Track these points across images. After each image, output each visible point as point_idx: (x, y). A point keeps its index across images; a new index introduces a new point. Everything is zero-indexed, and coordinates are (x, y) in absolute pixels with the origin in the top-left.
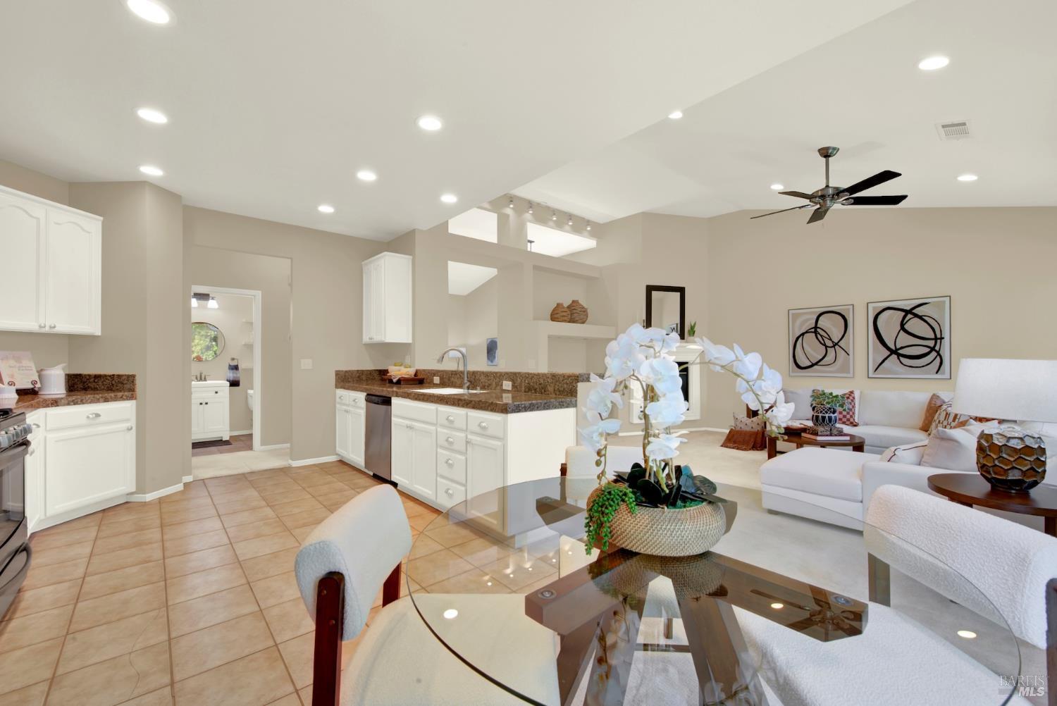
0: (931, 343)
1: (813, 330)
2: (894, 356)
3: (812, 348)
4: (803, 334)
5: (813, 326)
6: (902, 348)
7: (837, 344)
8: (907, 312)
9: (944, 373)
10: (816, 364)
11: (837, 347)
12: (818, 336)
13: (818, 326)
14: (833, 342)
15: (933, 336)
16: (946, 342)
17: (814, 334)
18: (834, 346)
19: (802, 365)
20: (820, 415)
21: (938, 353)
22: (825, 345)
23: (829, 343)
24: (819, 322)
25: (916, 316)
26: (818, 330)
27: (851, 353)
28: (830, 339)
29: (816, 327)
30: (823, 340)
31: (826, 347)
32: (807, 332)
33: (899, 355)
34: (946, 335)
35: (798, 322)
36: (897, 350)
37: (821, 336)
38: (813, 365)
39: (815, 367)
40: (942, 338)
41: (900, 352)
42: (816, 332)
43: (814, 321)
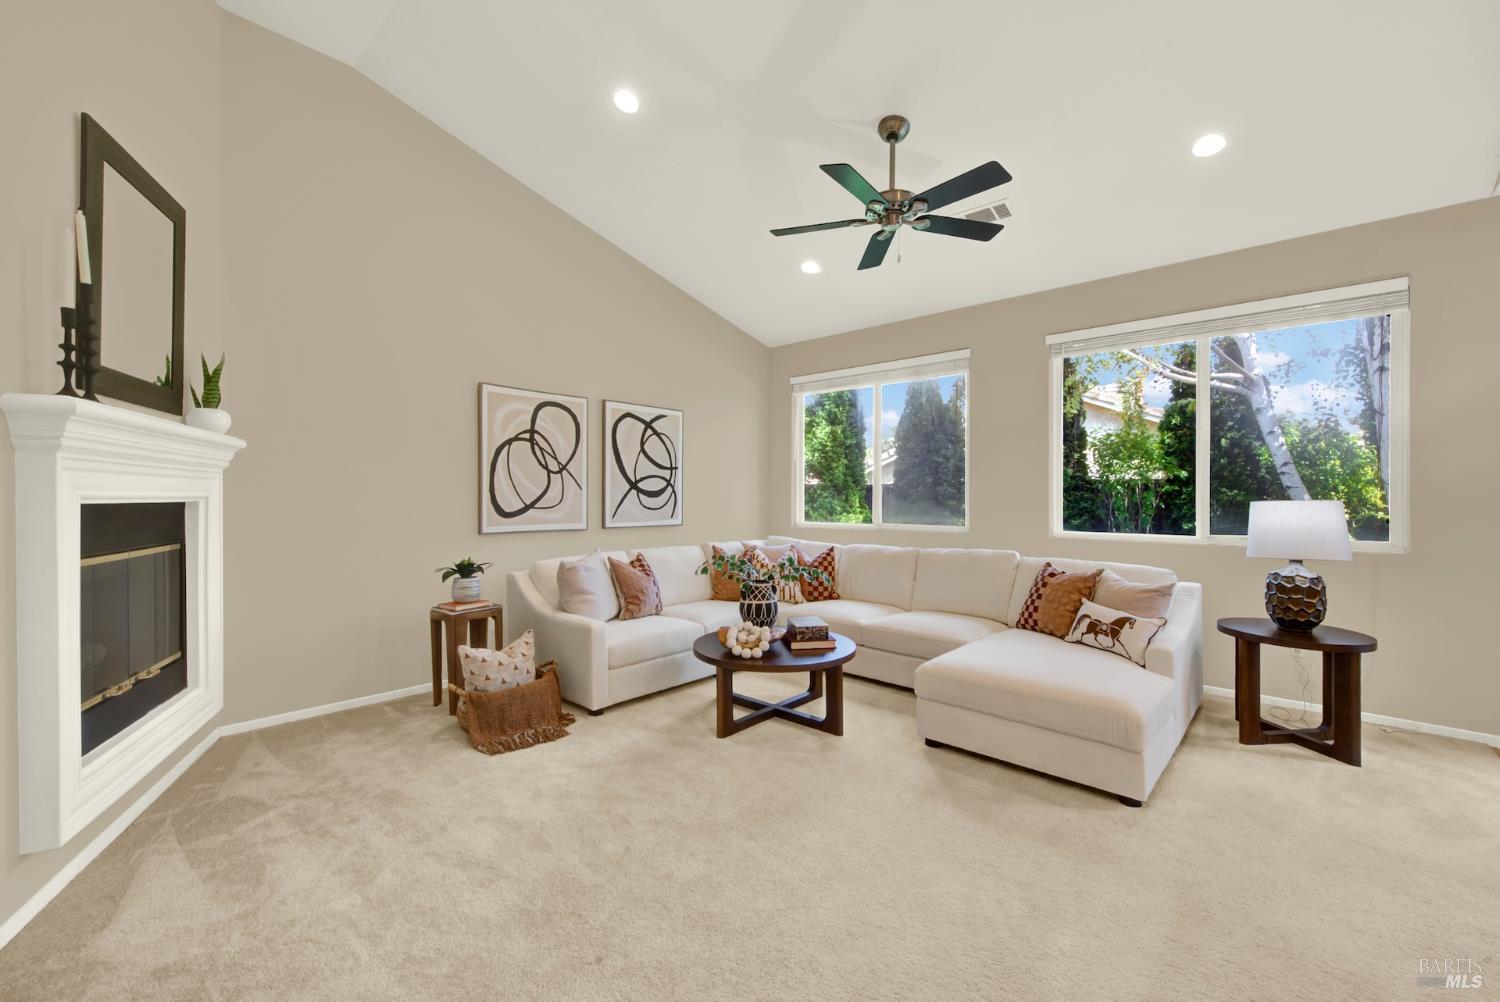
0: (666, 474)
1: (527, 436)
2: (634, 492)
3: (522, 474)
4: (509, 442)
5: (528, 427)
6: (642, 479)
7: (564, 467)
8: (648, 425)
9: (677, 517)
10: (532, 505)
11: (564, 472)
12: (537, 449)
13: (536, 428)
14: (559, 463)
15: (669, 466)
16: (679, 471)
17: (528, 444)
18: (560, 472)
19: (507, 509)
20: (754, 602)
21: (673, 487)
22: (546, 467)
23: (553, 466)
24: (538, 421)
25: (655, 432)
26: (536, 436)
27: (584, 486)
28: (556, 459)
29: (532, 431)
30: (543, 455)
31: (549, 472)
32: (516, 438)
33: (640, 491)
34: (680, 465)
35: (500, 414)
36: (637, 482)
37: (541, 449)
38: (527, 508)
39: (531, 511)
40: (676, 468)
41: (640, 485)
42: (532, 440)
43: (530, 417)
